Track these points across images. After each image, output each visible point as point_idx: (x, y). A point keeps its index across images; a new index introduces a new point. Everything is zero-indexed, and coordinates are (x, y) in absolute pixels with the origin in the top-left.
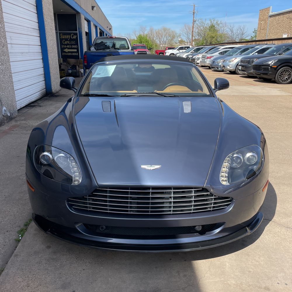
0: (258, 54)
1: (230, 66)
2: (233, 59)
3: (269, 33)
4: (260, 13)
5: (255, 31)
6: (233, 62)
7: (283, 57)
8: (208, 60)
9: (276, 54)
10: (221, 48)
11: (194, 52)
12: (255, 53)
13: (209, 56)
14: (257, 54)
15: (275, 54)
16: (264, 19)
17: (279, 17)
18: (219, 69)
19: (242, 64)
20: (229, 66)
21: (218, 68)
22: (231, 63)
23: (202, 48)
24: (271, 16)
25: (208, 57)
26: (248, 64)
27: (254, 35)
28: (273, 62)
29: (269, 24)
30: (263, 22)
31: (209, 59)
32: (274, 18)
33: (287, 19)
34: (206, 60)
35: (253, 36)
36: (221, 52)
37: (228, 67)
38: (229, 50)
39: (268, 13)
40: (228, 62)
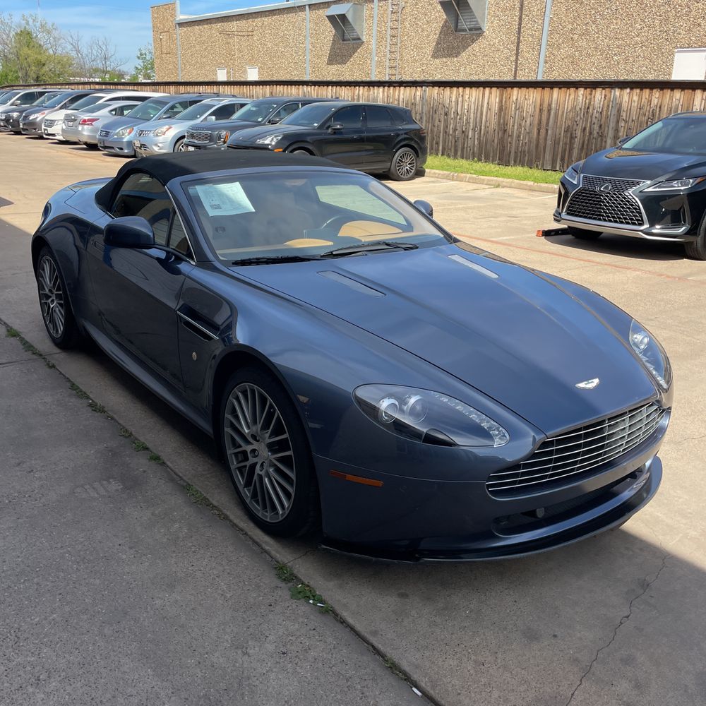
0: (216, 119)
1: (160, 145)
2: (164, 129)
3: (184, 63)
4: (153, 12)
5: (141, 54)
6: (165, 136)
7: (287, 130)
8: (86, 127)
9: (262, 121)
10: (103, 97)
11: (21, 104)
12: (210, 115)
13: (86, 118)
14: (214, 118)
15: (260, 120)
16: (166, 30)
17: (201, 27)
18: (126, 151)
19: (196, 141)
20: (156, 145)
21: (121, 149)
22: (161, 139)
23: (42, 94)
24: (181, 24)
25: (85, 121)
26: (210, 141)
27: (142, 64)
28: (273, 139)
29: (179, 43)
30: (164, 37)
31: (88, 124)
32: (189, 29)
33: (220, 34)
34: (80, 128)
35: (139, 67)
36: (115, 110)
37: (156, 149)
38: (137, 105)
39: (173, 16)
40: (151, 135)
